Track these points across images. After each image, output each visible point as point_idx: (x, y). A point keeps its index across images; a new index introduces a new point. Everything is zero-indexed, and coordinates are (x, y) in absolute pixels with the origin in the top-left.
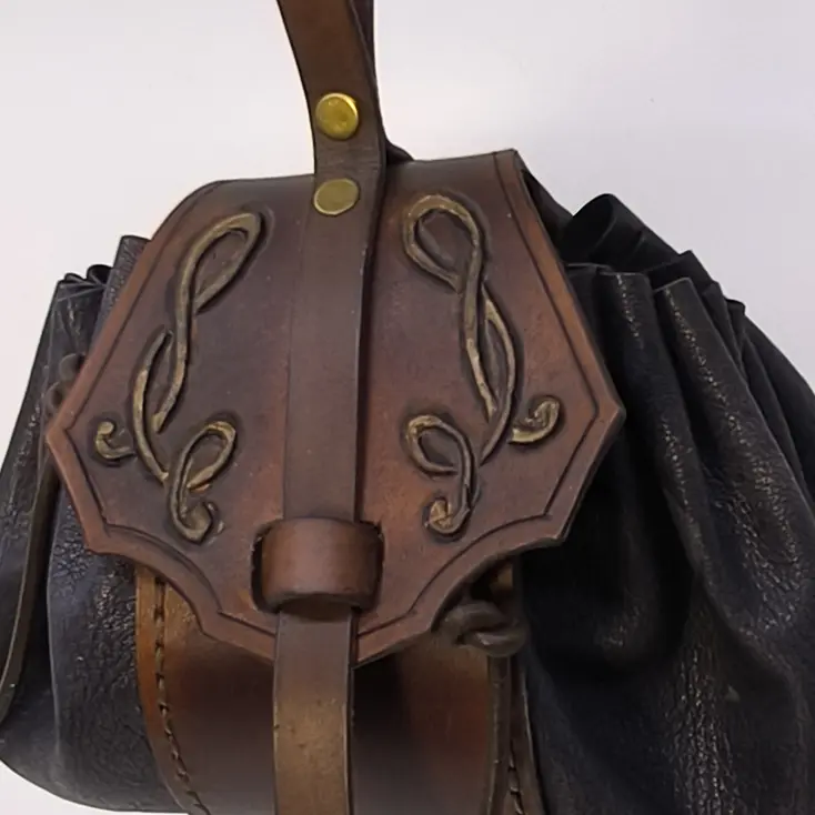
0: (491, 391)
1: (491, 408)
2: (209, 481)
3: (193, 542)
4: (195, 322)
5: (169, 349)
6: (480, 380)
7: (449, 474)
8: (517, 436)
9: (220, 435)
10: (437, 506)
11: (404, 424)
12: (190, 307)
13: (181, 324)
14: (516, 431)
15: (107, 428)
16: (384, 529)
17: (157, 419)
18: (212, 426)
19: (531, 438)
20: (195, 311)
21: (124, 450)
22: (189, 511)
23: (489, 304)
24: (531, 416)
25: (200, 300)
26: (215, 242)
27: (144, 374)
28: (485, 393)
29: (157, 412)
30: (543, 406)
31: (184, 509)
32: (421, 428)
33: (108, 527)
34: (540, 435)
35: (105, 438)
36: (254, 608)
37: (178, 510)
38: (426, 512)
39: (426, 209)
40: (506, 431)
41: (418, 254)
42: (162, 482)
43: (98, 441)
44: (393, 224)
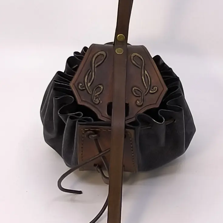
1: (146, 88)
2: (98, 95)
3: (97, 104)
4: (95, 69)
5: (91, 73)
6: (144, 83)
7: (140, 97)
8: (151, 92)
9: (100, 88)
10: (138, 101)
11: (132, 89)
12: (94, 66)
13: (93, 69)
14: (150, 91)
15: (81, 85)
16: (129, 104)
17: (89, 84)
18: (99, 86)
20: (95, 67)
21: (84, 88)
22: (96, 99)
23: (146, 71)
24: (153, 89)
25: (96, 66)
26: (98, 56)
27: (87, 76)
28: (145, 85)
30: (155, 88)
32: (134, 89)
33: (82, 100)
34: (154, 92)
35: (80, 86)
36: (106, 113)
37: (94, 99)
38: (136, 102)
39: (134, 55)
40: (149, 91)
41: (134, 62)
42: (90, 94)
43: (79, 87)
44: (129, 57)
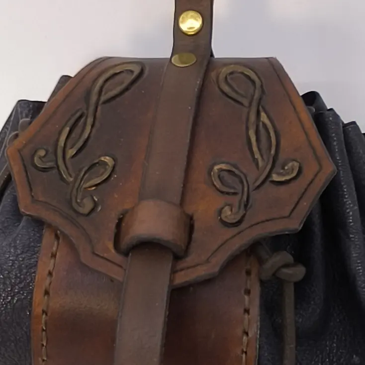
0: (262, 156)
1: (261, 163)
2: (96, 185)
3: (82, 215)
4: (99, 108)
5: (83, 120)
6: (255, 149)
7: (235, 194)
8: (275, 177)
9: (105, 164)
10: (227, 209)
11: (211, 169)
12: (98, 99)
13: (92, 109)
14: (274, 175)
15: (42, 153)
16: (195, 218)
17: (71, 152)
18: (102, 159)
19: (283, 179)
20: (101, 102)
21: (51, 164)
22: (82, 199)
23: (263, 114)
24: (283, 168)
25: (103, 98)
26: (114, 75)
27: (67, 129)
28: (257, 156)
29: (71, 148)
30: (290, 164)
31: (79, 197)
32: (221, 170)
33: (34, 200)
34: (288, 178)
35: (40, 158)
36: (113, 251)
37: (76, 198)
38: (220, 212)
39: (231, 71)
40: (269, 175)
41: (226, 89)
42: (68, 183)
43: (36, 159)
44: (213, 75)
